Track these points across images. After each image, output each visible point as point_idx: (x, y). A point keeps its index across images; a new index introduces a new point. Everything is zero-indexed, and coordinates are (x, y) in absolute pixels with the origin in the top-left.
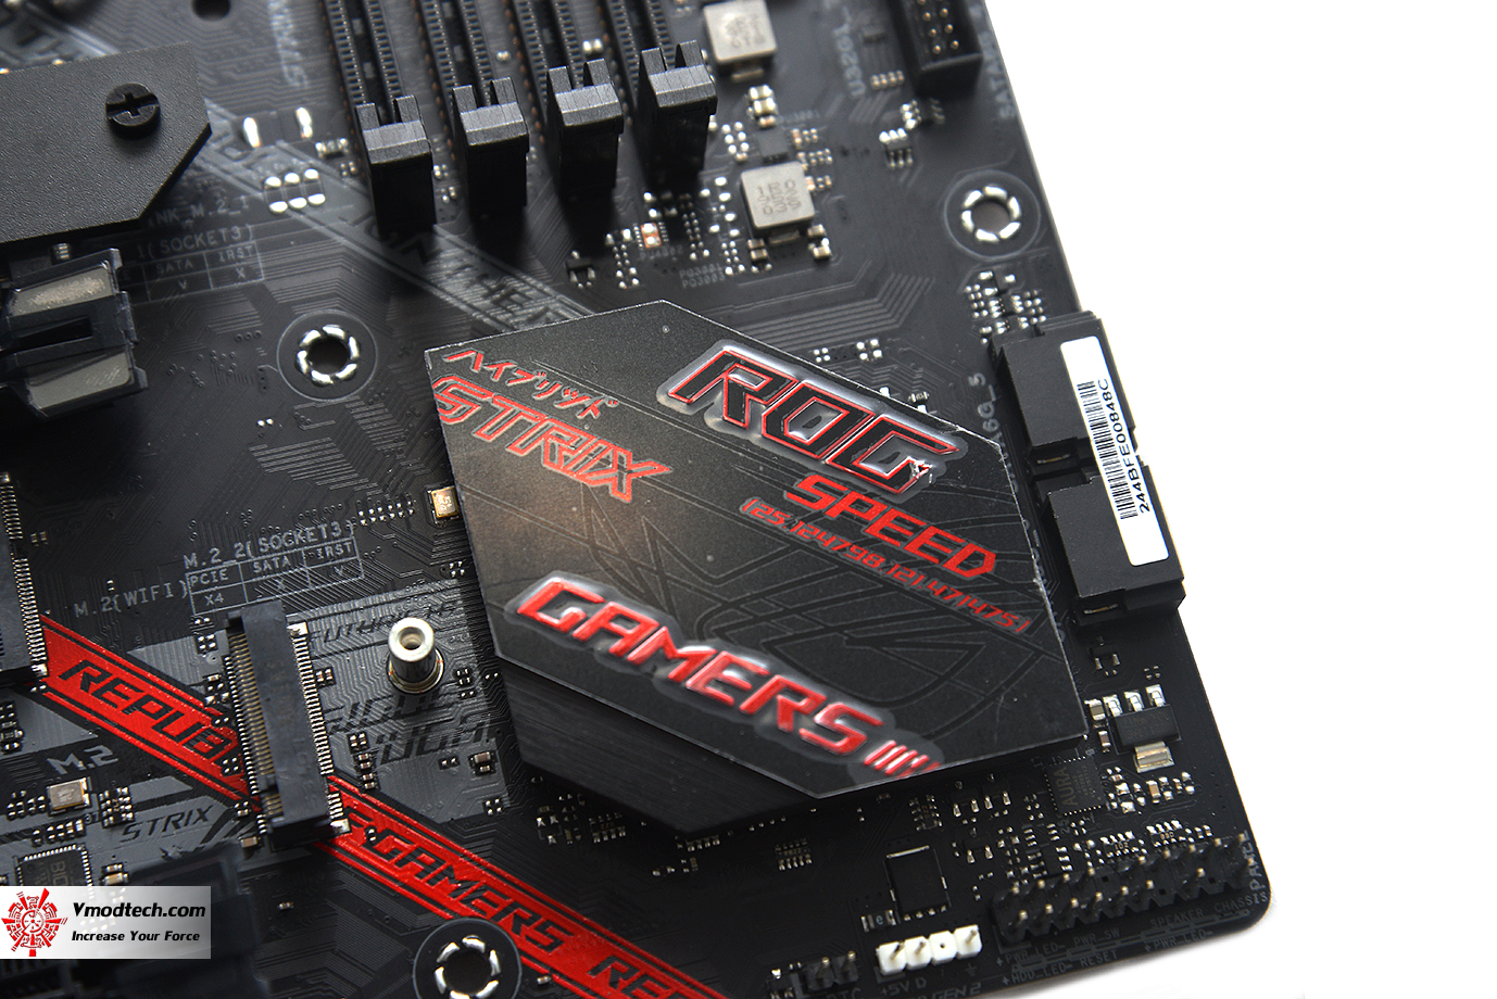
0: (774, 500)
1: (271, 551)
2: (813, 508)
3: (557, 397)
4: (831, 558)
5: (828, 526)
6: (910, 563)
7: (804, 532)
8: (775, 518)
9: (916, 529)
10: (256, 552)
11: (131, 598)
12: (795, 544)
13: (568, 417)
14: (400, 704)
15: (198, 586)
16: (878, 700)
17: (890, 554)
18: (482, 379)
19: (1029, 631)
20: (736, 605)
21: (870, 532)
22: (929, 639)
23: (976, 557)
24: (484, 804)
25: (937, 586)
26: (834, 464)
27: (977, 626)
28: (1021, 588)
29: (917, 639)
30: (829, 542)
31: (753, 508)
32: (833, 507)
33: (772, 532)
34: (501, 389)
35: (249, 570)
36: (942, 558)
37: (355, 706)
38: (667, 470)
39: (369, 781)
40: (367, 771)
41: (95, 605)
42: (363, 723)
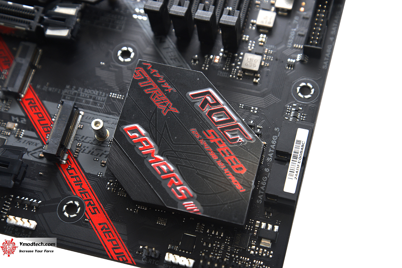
0: (200, 132)
1: (86, 93)
2: (208, 138)
3: (163, 83)
4: (205, 152)
5: (209, 143)
6: (223, 162)
7: (202, 142)
8: (197, 136)
9: (230, 154)
10: (83, 91)
11: (50, 89)
12: (198, 144)
13: (163, 89)
14: (94, 141)
15: (66, 93)
16: (195, 191)
17: (220, 158)
18: (148, 72)
19: (243, 193)
20: (175, 151)
21: (218, 150)
22: (217, 183)
23: (241, 168)
24: (98, 173)
25: (227, 170)
26: (219, 129)
27: (231, 185)
28: (248, 182)
29: (214, 181)
30: (207, 147)
31: (194, 131)
32: (213, 139)
33: (194, 139)
34: (151, 76)
35: (79, 95)
36: (232, 164)
37: (83, 137)
38: (178, 112)
39: (76, 155)
40: (77, 152)
41: (42, 87)
42: (83, 141)
